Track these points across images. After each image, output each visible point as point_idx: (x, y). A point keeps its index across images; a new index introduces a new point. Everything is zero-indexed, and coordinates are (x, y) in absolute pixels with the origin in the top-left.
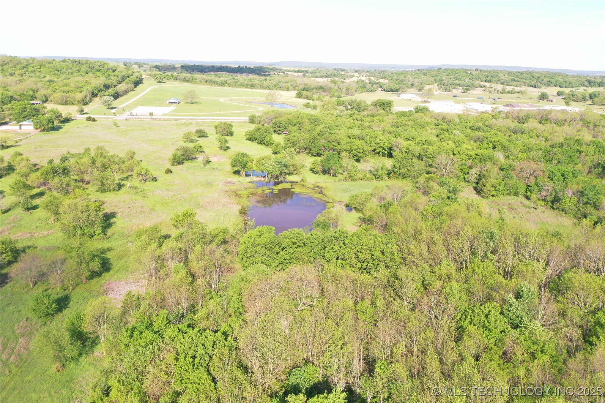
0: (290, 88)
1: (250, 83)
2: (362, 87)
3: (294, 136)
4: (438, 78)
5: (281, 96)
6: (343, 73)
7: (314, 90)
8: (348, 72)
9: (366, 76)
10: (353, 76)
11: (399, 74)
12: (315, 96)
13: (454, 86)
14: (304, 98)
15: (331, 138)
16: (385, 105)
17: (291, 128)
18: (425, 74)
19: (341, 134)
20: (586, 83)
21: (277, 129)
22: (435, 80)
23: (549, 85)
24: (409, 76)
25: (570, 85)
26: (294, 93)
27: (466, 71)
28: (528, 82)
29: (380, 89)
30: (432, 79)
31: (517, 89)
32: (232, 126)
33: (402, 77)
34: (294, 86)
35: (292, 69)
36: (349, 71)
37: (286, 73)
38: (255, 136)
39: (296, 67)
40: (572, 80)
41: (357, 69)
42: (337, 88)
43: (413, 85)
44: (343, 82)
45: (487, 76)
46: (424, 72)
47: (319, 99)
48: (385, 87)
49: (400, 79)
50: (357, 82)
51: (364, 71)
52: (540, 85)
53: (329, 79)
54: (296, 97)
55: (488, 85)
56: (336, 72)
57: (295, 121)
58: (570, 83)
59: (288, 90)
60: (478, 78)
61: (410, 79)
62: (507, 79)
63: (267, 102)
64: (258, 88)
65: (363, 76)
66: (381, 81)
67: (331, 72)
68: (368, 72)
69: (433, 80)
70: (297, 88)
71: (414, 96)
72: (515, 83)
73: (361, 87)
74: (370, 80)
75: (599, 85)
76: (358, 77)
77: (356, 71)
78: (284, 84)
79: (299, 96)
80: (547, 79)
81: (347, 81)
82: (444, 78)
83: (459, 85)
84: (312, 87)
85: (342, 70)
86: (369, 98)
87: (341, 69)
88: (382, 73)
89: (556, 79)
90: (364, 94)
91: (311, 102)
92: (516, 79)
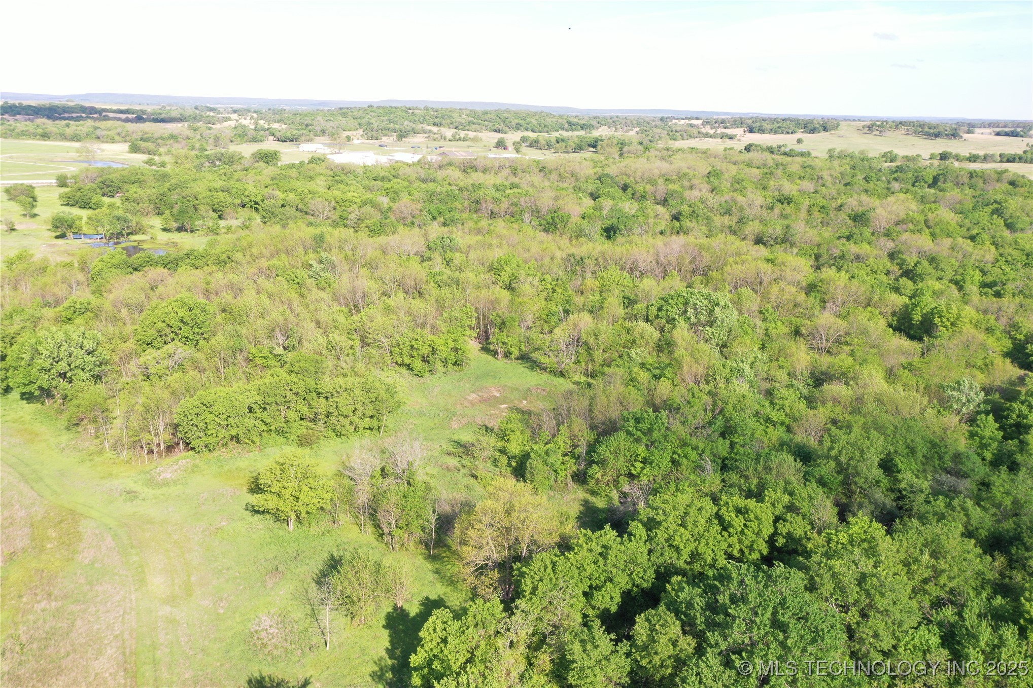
0: (117, 138)
1: (40, 131)
2: (242, 135)
3: (136, 193)
4: (364, 121)
5: (103, 150)
6: (212, 114)
7: (160, 141)
8: (219, 113)
9: (252, 118)
10: (229, 119)
11: (305, 115)
12: (162, 150)
13: (387, 132)
14: (144, 153)
15: (186, 192)
16: (269, 158)
17: (127, 186)
18: (344, 115)
19: (200, 188)
20: (566, 126)
21: (106, 190)
22: (360, 124)
23: (518, 129)
24: (319, 118)
25: (546, 129)
26: (125, 147)
27: (408, 111)
28: (491, 124)
29: (271, 138)
30: (356, 122)
31: (471, 134)
32: (33, 188)
33: (308, 121)
34: (123, 134)
35: (115, 108)
36: (222, 110)
37: (104, 114)
38: (76, 199)
39: (121, 103)
40: (549, 121)
41: (236, 107)
42: (199, 137)
43: (323, 132)
44: (210, 129)
45: (436, 117)
46: (344, 111)
47: (169, 153)
48: (278, 134)
49: (306, 122)
50: (235, 128)
51: (249, 111)
52: (506, 129)
53: (186, 124)
54: (129, 152)
55: (435, 129)
56: (198, 112)
57: (133, 178)
58: (545, 126)
59: (113, 141)
60: (423, 120)
61: (320, 122)
62: (463, 121)
63: (81, 159)
64: (55, 139)
65: (245, 119)
66: (276, 126)
67: (189, 111)
68: (255, 112)
69: (356, 124)
70: (128, 138)
71: (321, 146)
72: (474, 126)
73: (240, 136)
74: (256, 123)
75: (582, 128)
76: (237, 121)
77: (235, 112)
78: (105, 133)
79: (135, 149)
80: (516, 121)
81: (218, 126)
82: (372, 121)
83: (394, 131)
84: (155, 136)
85: (211, 110)
86: (247, 150)
87: (207, 107)
88: (277, 114)
89: (529, 120)
90: (244, 145)
91: (156, 158)
92: (475, 121)
